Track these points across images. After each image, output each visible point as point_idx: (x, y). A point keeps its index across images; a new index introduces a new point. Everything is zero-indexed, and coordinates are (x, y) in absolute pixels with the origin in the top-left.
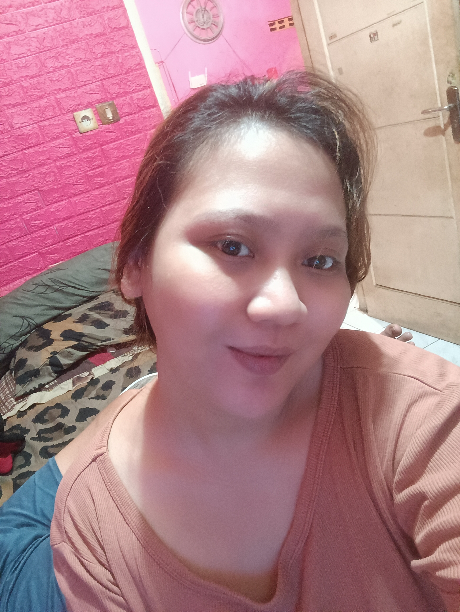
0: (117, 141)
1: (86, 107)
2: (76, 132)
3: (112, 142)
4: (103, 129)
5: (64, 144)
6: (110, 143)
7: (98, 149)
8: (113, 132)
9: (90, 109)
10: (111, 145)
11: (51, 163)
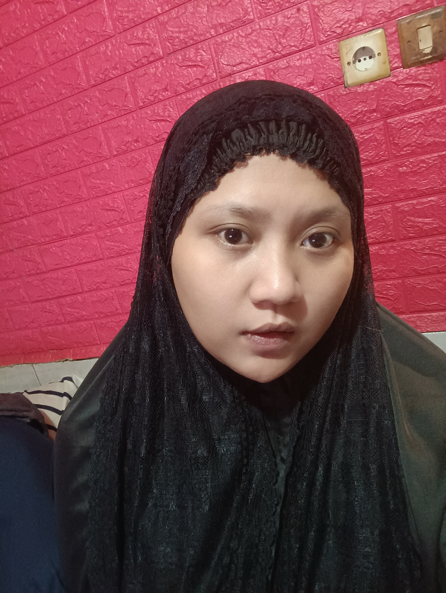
0: (428, 106)
1: (375, 25)
3: (413, 109)
4: (400, 78)
6: (409, 111)
7: (377, 125)
8: (425, 86)
9: (380, 31)
10: (411, 117)
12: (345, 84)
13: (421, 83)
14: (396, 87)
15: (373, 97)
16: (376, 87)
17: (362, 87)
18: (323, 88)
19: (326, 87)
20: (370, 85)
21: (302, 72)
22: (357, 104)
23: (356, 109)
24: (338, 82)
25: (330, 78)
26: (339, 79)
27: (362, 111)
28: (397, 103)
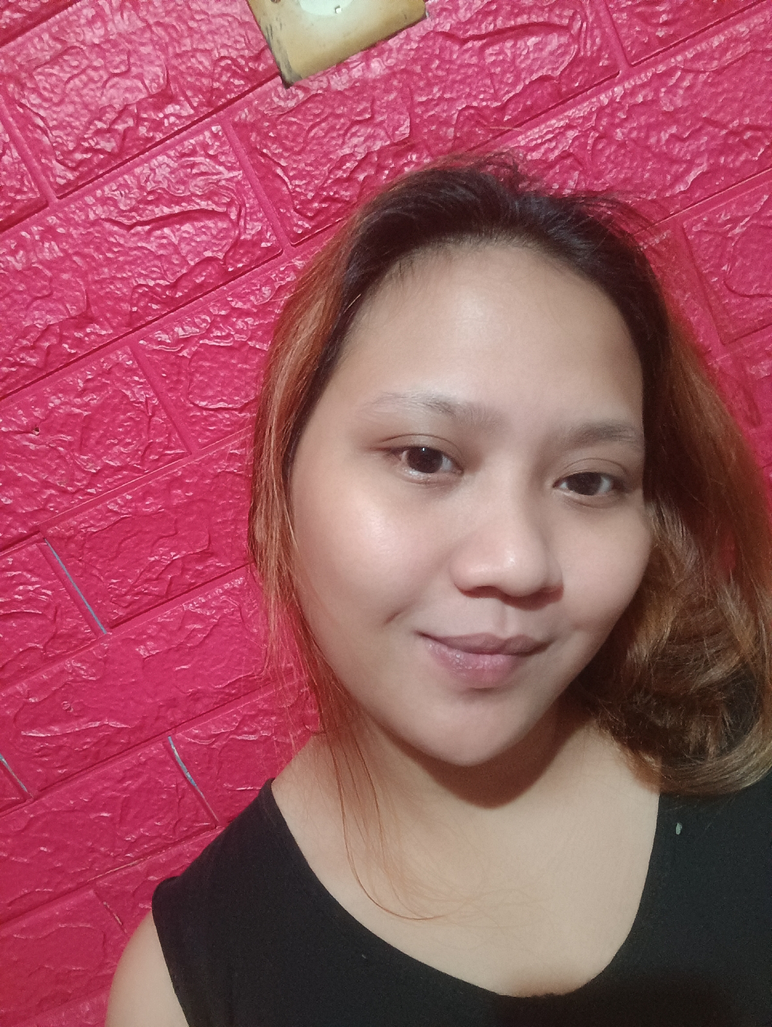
2: (256, 80)
5: (181, 191)
8: (548, 27)
11: (106, 346)
12: (284, 70)
13: (534, 19)
14: (456, 48)
15: (392, 97)
16: (391, 62)
17: (344, 70)
18: (209, 103)
19: (219, 98)
20: (367, 58)
21: (122, 62)
22: (346, 133)
23: (347, 151)
24: (254, 71)
25: (223, 64)
26: (257, 58)
27: (369, 154)
28: (475, 104)
